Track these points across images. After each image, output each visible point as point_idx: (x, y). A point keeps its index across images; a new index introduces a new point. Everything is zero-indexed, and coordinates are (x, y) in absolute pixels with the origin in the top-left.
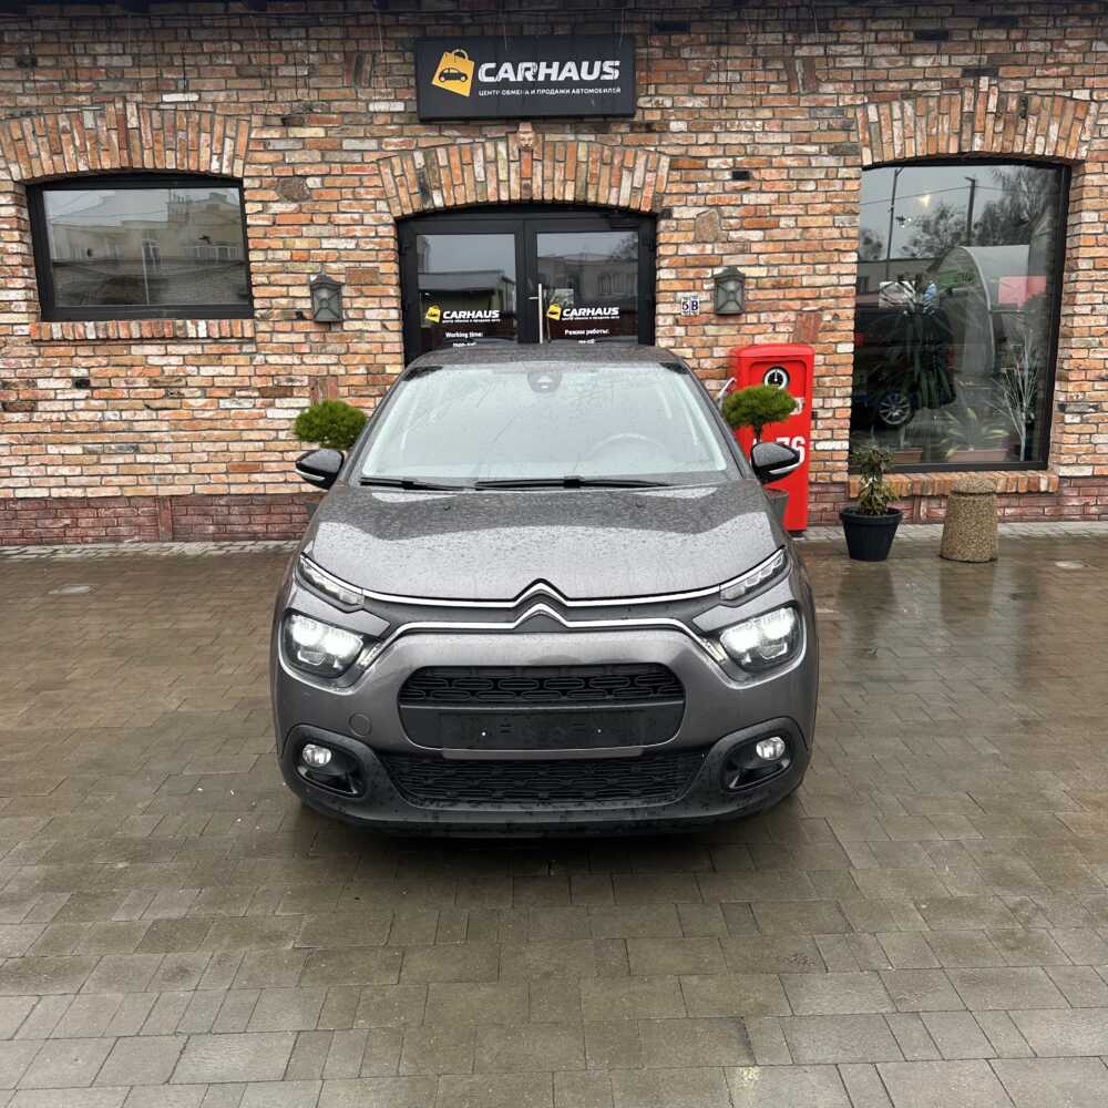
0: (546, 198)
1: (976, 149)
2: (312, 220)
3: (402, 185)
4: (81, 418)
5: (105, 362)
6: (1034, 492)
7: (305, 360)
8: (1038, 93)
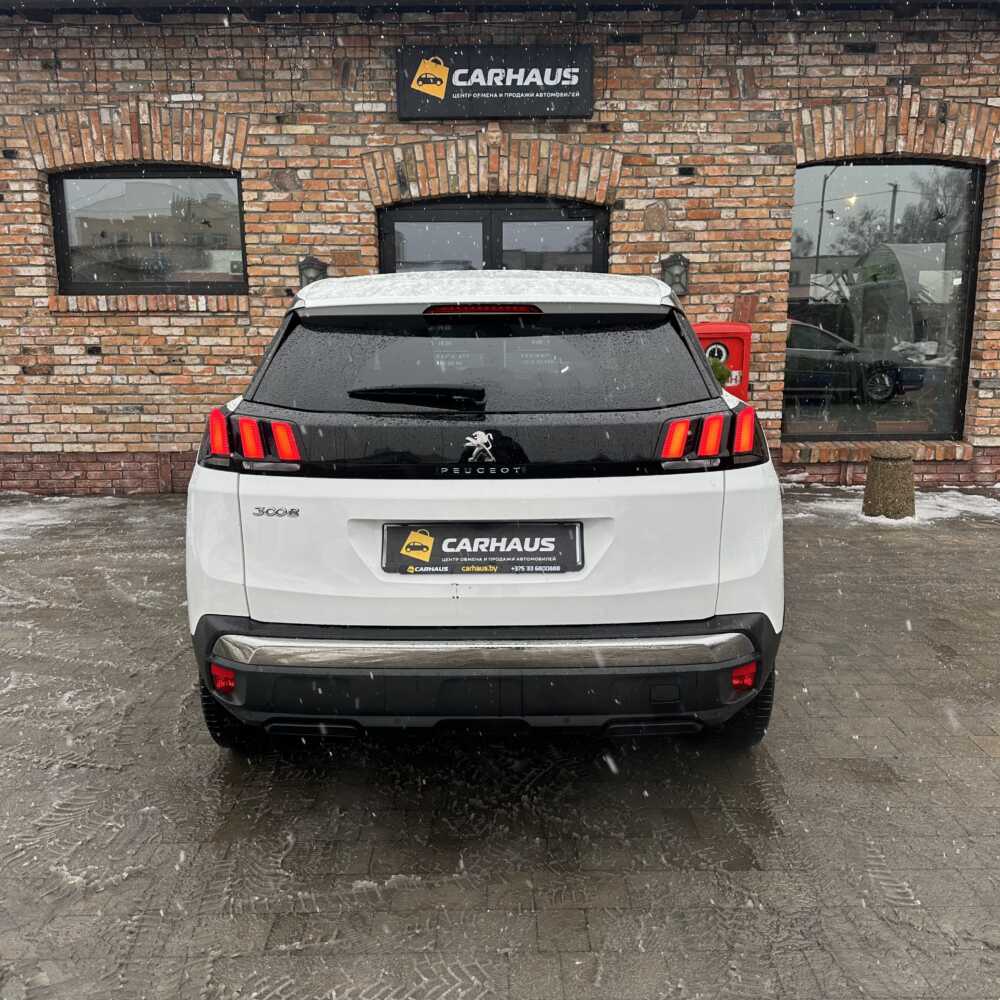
0: (511, 189)
1: (899, 150)
2: (302, 208)
3: (382, 178)
4: (93, 381)
5: (115, 332)
6: (950, 461)
8: (957, 100)
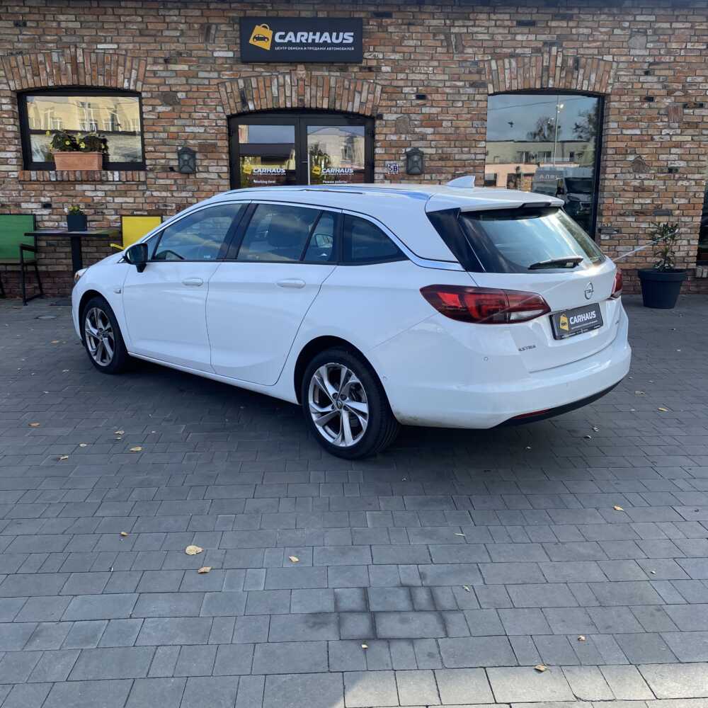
0: (312, 106)
1: (550, 86)
2: (180, 116)
3: (231, 98)
5: (61, 194)
7: (175, 194)
8: (586, 57)
